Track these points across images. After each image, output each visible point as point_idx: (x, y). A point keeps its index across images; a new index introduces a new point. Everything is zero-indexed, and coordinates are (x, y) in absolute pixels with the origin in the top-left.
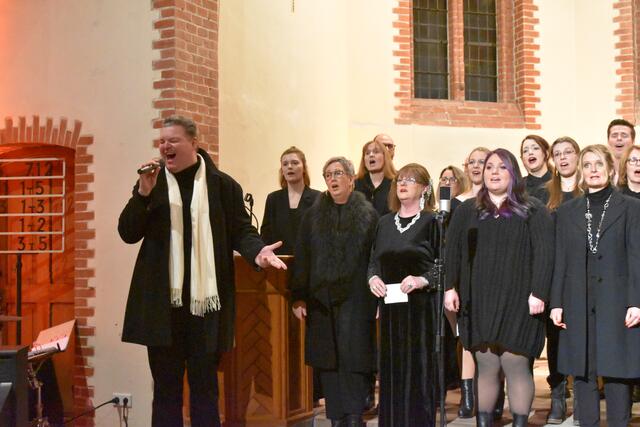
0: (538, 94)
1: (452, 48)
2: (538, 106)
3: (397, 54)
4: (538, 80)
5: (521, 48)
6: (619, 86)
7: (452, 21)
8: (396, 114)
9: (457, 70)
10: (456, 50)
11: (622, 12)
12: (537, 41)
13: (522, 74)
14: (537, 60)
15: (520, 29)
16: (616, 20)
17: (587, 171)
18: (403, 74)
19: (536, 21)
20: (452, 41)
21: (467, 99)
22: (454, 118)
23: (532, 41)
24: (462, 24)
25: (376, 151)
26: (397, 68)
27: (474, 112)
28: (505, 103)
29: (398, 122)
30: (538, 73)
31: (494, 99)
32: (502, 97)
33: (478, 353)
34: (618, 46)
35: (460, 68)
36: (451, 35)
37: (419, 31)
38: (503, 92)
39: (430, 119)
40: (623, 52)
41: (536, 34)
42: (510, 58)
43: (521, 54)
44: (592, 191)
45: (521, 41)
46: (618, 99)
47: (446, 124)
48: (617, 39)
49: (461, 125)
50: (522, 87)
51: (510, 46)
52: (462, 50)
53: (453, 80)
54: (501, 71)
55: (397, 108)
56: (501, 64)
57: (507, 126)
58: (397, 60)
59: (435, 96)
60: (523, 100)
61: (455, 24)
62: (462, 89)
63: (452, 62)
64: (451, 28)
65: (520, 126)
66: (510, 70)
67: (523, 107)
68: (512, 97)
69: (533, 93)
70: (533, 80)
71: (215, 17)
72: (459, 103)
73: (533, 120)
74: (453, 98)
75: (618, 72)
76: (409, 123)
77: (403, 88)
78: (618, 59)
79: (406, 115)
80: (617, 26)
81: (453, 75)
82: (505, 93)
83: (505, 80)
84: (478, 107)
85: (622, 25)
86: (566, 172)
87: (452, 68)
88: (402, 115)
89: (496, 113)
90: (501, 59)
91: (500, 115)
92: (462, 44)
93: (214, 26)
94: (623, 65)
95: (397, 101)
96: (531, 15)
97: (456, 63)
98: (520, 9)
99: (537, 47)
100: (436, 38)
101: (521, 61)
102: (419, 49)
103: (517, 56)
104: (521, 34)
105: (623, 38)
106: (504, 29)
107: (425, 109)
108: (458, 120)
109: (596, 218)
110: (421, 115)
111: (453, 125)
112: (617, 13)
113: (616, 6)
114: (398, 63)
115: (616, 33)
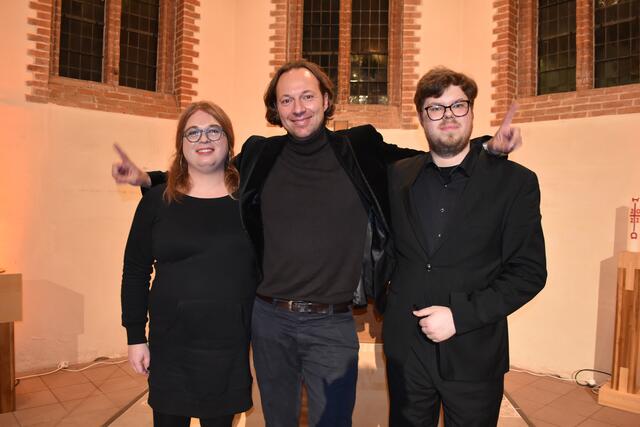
0: (195, 87)
1: (107, 29)
3: (32, 22)
4: (195, 74)
5: (181, 40)
7: (109, 2)
8: (29, 91)
9: (111, 53)
10: (111, 32)
11: (278, 19)
12: (196, 36)
13: (180, 66)
14: (197, 55)
15: (180, 22)
16: (272, 27)
18: (40, 46)
19: (197, 16)
20: (108, 23)
21: (121, 84)
22: (101, 101)
23: (192, 34)
26: (32, 38)
27: (125, 97)
28: (162, 93)
29: (29, 98)
30: (196, 67)
31: (152, 88)
32: (160, 87)
34: (273, 51)
35: (115, 52)
36: (108, 17)
38: (162, 83)
40: (276, 57)
41: (197, 29)
42: (170, 49)
43: (181, 46)
45: (181, 33)
47: (92, 107)
48: (272, 44)
49: (108, 110)
50: (181, 79)
51: (171, 38)
52: (118, 34)
53: (107, 64)
54: (161, 61)
55: (29, 83)
56: (161, 55)
57: (161, 116)
58: (33, 30)
59: (86, 77)
60: (179, 92)
62: (116, 74)
63: (106, 45)
65: (174, 117)
66: (170, 61)
67: (180, 98)
68: (170, 88)
69: (190, 86)
70: (190, 73)
72: (111, 87)
74: (106, 81)
76: (44, 101)
77: (38, 61)
78: (272, 63)
79: (42, 92)
80: (273, 32)
81: (107, 57)
82: (164, 83)
83: (164, 70)
84: (130, 93)
85: (277, 32)
87: (107, 50)
88: (37, 91)
89: (151, 101)
90: (161, 49)
91: (154, 104)
92: (119, 28)
95: (30, 76)
96: (192, 9)
97: (111, 46)
99: (197, 41)
100: (91, 18)
101: (180, 53)
103: (177, 48)
104: (182, 27)
105: (277, 44)
106: (165, 20)
107: (70, 88)
108: (106, 104)
110: (63, 95)
111: (99, 109)
112: (273, 20)
113: (273, 14)
114: (35, 33)
115: (272, 38)
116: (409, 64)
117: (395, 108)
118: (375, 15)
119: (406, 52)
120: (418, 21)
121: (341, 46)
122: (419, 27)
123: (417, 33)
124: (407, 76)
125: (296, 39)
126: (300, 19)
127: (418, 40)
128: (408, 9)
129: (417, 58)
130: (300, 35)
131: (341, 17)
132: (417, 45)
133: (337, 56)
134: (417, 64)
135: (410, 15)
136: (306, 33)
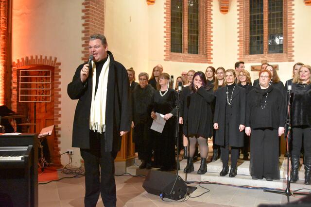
0: (212, 52)
1: (184, 35)
2: (212, 56)
3: (165, 37)
4: (212, 47)
5: (207, 36)
6: (239, 50)
7: (184, 27)
8: (164, 58)
9: (185, 43)
10: (185, 36)
11: (240, 25)
12: (212, 34)
13: (207, 45)
14: (212, 41)
15: (206, 30)
16: (238, 28)
17: (227, 78)
18: (167, 44)
19: (212, 28)
20: (184, 33)
21: (188, 53)
22: (184, 59)
23: (210, 34)
24: (187, 28)
25: (157, 71)
26: (165, 42)
27: (190, 57)
28: (201, 55)
29: (165, 60)
30: (212, 45)
31: (197, 53)
32: (200, 53)
33: (190, 138)
34: (238, 37)
36: (184, 31)
37: (173, 30)
38: (200, 51)
39: (176, 59)
40: (240, 39)
41: (212, 32)
42: (203, 39)
43: (207, 38)
44: (229, 84)
45: (207, 34)
46: (238, 54)
47: (181, 61)
48: (238, 34)
49: (186, 62)
50: (207, 49)
51: (203, 35)
52: (187, 37)
53: (184, 46)
54: (200, 44)
55: (165, 56)
57: (201, 63)
59: (178, 52)
60: (207, 54)
61: (185, 28)
62: (187, 50)
63: (184, 40)
64: (184, 29)
65: (206, 63)
66: (203, 44)
67: (207, 56)
68: (203, 53)
69: (210, 52)
70: (210, 47)
71: (104, 23)
72: (185, 54)
73: (210, 61)
74: (184, 52)
75: (238, 46)
76: (168, 61)
77: (167, 49)
78: (238, 41)
79: (168, 58)
80: (238, 30)
81: (184, 44)
82: (201, 52)
83: (201, 47)
84: (192, 56)
85: (240, 30)
86: (220, 78)
87: (184, 42)
88: (166, 58)
89: (198, 58)
90: (200, 40)
92: (187, 34)
93: (103, 26)
94: (240, 43)
95: (165, 53)
96: (210, 25)
97: (185, 41)
98: (207, 23)
99: (212, 36)
100: (178, 32)
101: (207, 41)
102: (172, 36)
103: (206, 39)
104: (207, 32)
105: (240, 34)
106: (201, 30)
107: (174, 56)
109: (230, 94)
110: (173, 58)
111: (184, 62)
112: (238, 26)
113: (238, 23)
114: (165, 40)
115: (238, 32)
116: (290, 38)
117: (286, 54)
118: (277, 19)
119: (289, 33)
120: (293, 21)
121: (264, 33)
122: (294, 24)
123: (293, 26)
124: (289, 42)
125: (247, 31)
126: (248, 24)
127: (293, 28)
128: (289, 17)
129: (293, 35)
130: (248, 30)
131: (264, 22)
132: (293, 30)
133: (263, 36)
134: (293, 37)
135: (290, 19)
136: (251, 29)
